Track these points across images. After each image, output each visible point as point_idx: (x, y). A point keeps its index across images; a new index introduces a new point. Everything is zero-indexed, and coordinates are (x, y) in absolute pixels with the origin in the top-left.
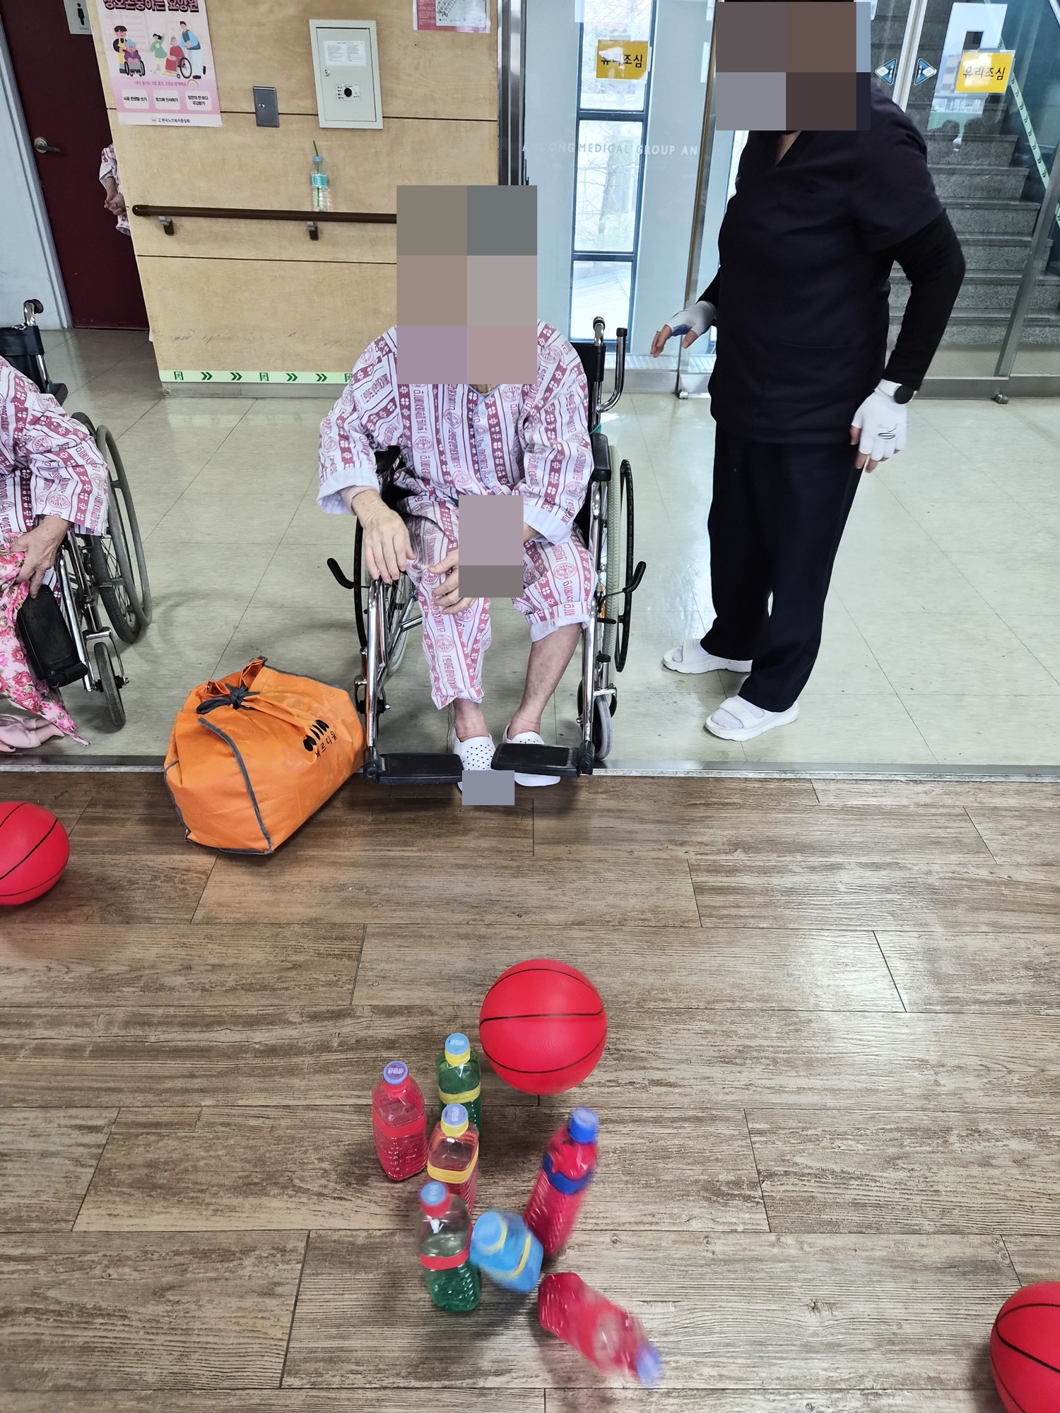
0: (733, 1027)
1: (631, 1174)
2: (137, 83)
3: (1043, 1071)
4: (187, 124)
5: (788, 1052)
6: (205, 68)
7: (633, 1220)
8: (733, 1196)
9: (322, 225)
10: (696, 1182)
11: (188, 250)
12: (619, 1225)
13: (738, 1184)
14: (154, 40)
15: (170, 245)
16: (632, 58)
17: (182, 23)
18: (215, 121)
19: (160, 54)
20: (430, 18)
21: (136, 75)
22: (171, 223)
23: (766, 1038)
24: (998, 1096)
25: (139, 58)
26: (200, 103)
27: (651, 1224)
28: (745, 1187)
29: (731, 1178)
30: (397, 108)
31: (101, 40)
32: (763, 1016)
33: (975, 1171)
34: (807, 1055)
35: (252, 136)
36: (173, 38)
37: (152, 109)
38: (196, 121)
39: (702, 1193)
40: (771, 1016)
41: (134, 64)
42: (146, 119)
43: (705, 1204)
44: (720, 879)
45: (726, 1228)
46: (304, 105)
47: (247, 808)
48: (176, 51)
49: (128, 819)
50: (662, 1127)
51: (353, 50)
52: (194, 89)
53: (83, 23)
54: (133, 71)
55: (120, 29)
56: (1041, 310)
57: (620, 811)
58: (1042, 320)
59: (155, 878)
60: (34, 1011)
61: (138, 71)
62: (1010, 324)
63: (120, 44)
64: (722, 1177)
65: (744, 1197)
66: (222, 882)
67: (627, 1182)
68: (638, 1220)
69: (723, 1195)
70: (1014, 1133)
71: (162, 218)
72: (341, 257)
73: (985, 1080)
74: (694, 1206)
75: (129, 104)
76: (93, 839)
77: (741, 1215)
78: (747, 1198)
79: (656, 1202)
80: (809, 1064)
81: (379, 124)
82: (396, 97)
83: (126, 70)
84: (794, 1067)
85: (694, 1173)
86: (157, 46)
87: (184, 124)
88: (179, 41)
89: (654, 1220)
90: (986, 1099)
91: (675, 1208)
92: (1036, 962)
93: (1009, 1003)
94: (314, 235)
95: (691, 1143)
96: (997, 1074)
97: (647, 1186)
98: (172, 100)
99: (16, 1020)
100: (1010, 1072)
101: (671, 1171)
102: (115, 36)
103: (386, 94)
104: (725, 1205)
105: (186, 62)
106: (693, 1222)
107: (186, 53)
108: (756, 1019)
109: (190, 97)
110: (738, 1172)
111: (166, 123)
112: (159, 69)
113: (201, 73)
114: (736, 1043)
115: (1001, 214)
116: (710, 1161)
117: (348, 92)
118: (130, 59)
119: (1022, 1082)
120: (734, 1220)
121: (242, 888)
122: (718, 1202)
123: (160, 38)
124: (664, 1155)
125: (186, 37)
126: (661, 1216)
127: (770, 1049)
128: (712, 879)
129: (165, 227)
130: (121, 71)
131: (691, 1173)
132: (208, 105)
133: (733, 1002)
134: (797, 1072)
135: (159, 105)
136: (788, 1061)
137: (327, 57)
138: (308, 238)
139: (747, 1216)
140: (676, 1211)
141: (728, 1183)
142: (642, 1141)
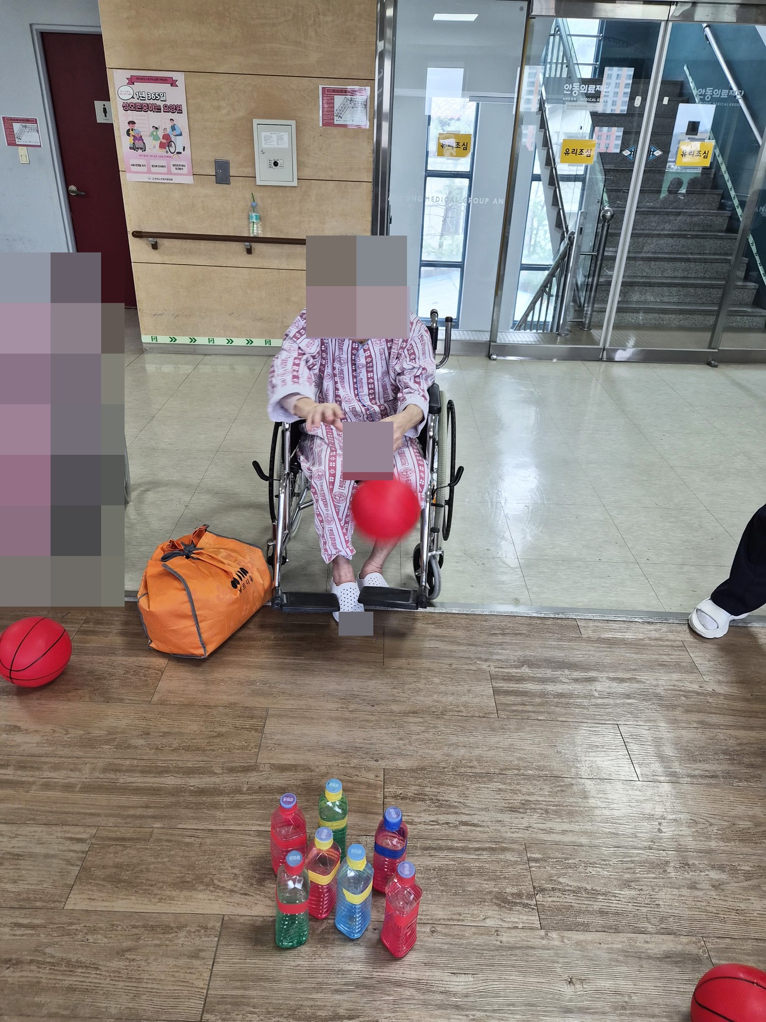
0: (518, 787)
1: (446, 885)
2: (140, 156)
3: (734, 824)
4: (171, 182)
5: (556, 806)
6: (184, 147)
7: (446, 917)
8: (516, 904)
9: (254, 245)
10: (490, 892)
11: (166, 259)
12: (436, 920)
13: (519, 895)
14: (152, 129)
15: (154, 256)
16: (461, 144)
17: (171, 120)
18: (189, 180)
19: (156, 138)
20: (331, 119)
21: (140, 151)
22: (156, 242)
23: (541, 796)
24: (702, 841)
25: (143, 140)
26: (180, 169)
27: (458, 920)
28: (524, 897)
29: (515, 890)
30: (307, 173)
31: (119, 129)
32: (540, 780)
33: (685, 892)
34: (569, 808)
35: (212, 190)
36: (165, 129)
37: (149, 172)
38: (177, 179)
39: (494, 901)
40: (545, 780)
41: (139, 144)
42: (145, 178)
43: (496, 908)
44: (512, 685)
45: (510, 925)
46: (247, 171)
47: (192, 626)
48: (166, 137)
49: (111, 632)
50: (467, 854)
51: (280, 138)
52: (176, 160)
53: (106, 116)
54: (138, 148)
55: (132, 123)
56: (741, 305)
57: (443, 636)
58: (741, 311)
59: (127, 672)
60: (43, 759)
61: (141, 149)
62: (717, 314)
63: (131, 132)
64: (508, 890)
65: (523, 905)
66: (171, 677)
67: (442, 891)
68: (449, 917)
69: (509, 902)
70: (713, 867)
71: (150, 239)
72: (266, 265)
73: (694, 830)
74: (489, 910)
75: (134, 169)
76: (87, 645)
77: (521, 917)
78: (526, 905)
79: (462, 906)
80: (571, 814)
81: (295, 184)
82: (307, 167)
83: (133, 148)
84: (560, 816)
85: (489, 886)
86: (155, 133)
87: (169, 181)
88: (169, 131)
89: (461, 918)
90: (694, 843)
91: (475, 909)
92: (731, 749)
93: (712, 777)
94: (249, 251)
95: (487, 866)
96: (701, 826)
97: (456, 894)
98: (162, 166)
99: (30, 765)
100: (711, 825)
101: (473, 884)
102: (128, 127)
103: (300, 164)
104: (510, 909)
105: (172, 143)
106: (488, 921)
107: (173, 138)
108: (535, 782)
109: (174, 165)
110: (520, 887)
111: (157, 181)
112: (154, 147)
113: (181, 150)
114: (520, 798)
115: (712, 241)
116: (500, 878)
117: (276, 164)
118: (136, 141)
119: (719, 832)
120: (516, 920)
121: (185, 681)
122: (506, 908)
123: (157, 128)
124: (468, 872)
125: (173, 128)
126: (465, 915)
127: (544, 803)
128: (506, 685)
129: (152, 245)
130: (131, 148)
131: (487, 886)
132: (185, 170)
133: (519, 770)
134: (562, 819)
135: (154, 170)
136: (556, 812)
137: (263, 142)
138: (245, 253)
139: (525, 917)
140: (476, 912)
141: (512, 894)
142: (454, 863)
